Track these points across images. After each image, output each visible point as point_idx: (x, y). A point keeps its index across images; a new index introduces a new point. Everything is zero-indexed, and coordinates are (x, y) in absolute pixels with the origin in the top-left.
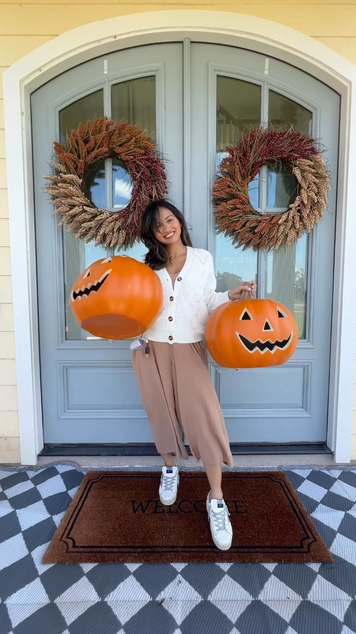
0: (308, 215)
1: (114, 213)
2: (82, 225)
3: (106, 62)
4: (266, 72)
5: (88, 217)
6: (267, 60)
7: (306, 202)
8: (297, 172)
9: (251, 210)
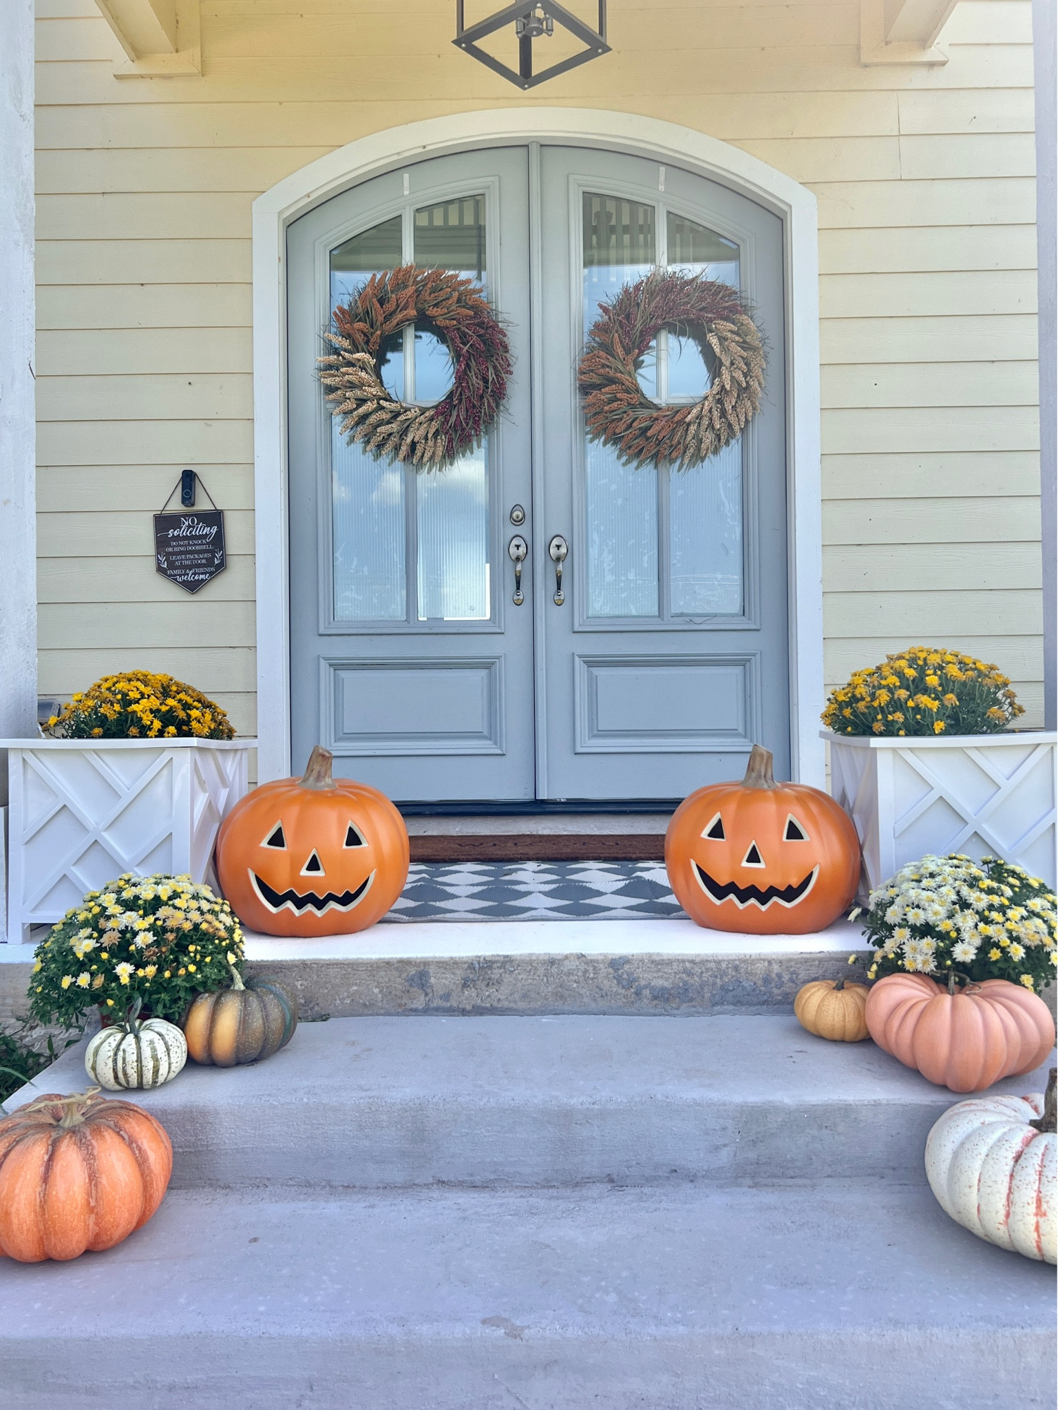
0: (733, 407)
1: (428, 409)
2: (379, 430)
3: (406, 176)
4: (662, 188)
5: (385, 416)
6: (663, 169)
7: (728, 387)
8: (714, 341)
9: (642, 400)
